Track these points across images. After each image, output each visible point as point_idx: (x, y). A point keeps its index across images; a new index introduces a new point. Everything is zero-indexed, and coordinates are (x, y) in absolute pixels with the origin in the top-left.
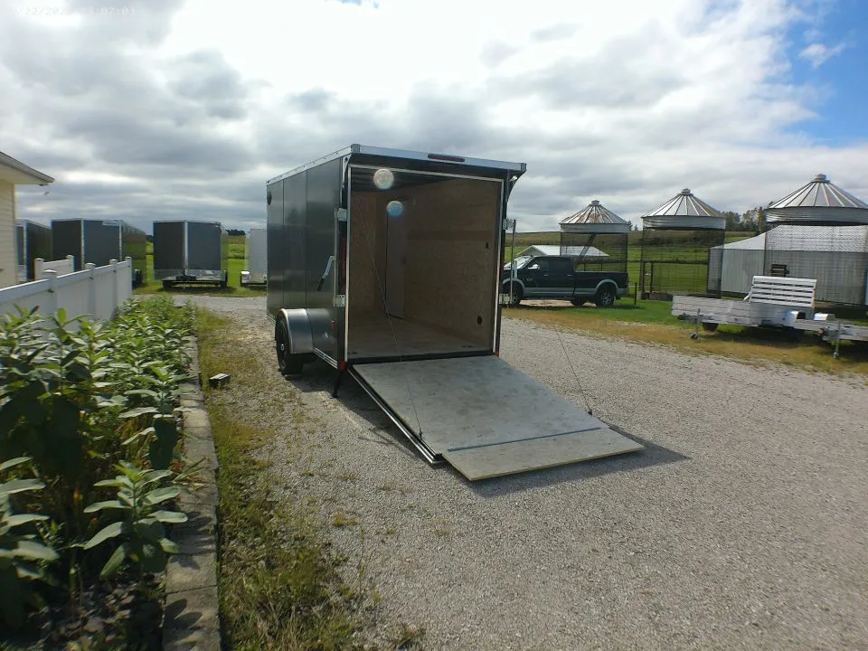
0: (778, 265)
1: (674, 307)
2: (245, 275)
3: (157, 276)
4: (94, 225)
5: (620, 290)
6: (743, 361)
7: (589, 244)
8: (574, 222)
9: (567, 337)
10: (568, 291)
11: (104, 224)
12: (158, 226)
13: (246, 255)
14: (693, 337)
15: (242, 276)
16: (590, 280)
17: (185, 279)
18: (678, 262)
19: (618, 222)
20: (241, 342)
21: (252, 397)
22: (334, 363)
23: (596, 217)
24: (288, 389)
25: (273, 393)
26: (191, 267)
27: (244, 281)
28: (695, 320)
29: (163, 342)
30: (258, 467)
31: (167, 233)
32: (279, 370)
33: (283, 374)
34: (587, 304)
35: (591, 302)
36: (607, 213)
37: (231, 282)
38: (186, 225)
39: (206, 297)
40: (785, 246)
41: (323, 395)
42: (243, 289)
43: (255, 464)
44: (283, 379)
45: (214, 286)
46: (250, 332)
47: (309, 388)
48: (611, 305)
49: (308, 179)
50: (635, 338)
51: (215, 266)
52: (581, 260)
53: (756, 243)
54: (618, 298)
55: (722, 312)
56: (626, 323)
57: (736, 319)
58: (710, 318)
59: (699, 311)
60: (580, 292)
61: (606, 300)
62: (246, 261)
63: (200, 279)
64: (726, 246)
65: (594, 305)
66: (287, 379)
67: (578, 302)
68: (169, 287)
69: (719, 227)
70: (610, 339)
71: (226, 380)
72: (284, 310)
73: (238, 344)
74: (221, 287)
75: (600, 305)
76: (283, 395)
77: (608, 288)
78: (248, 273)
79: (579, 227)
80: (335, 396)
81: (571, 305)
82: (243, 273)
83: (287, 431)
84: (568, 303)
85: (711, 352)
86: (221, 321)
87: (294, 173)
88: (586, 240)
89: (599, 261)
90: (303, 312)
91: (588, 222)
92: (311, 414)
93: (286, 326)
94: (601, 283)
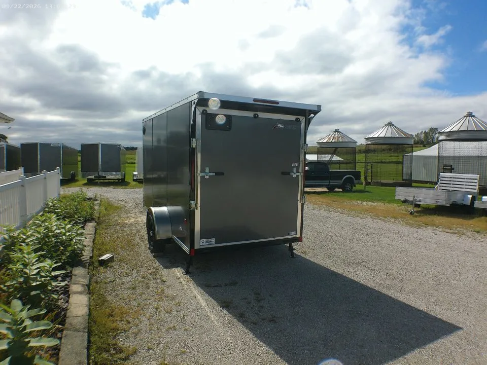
0: (447, 165)
1: (397, 193)
2: (136, 175)
3: (83, 176)
4: (46, 146)
5: (356, 181)
6: (449, 231)
7: (334, 153)
8: (325, 141)
9: (335, 215)
10: (326, 182)
11: (52, 145)
12: (84, 146)
13: (136, 162)
14: (411, 213)
15: (134, 175)
16: (338, 175)
17: (100, 177)
18: (382, 162)
19: (350, 140)
20: (126, 224)
21: (127, 274)
22: (186, 249)
23: (338, 138)
24: (154, 265)
25: (143, 270)
26: (104, 170)
27: (135, 178)
28: (411, 203)
29: (64, 235)
30: (123, 355)
31: (89, 150)
32: (149, 249)
33: (152, 252)
34: (336, 189)
35: (339, 188)
36: (344, 136)
37: (128, 179)
38: (100, 145)
39: (111, 189)
40: (450, 153)
41: (178, 272)
42: (135, 183)
43: (121, 352)
44: (151, 256)
45: (117, 181)
46: (133, 215)
47: (168, 264)
48: (351, 191)
49: (169, 117)
50: (376, 215)
51: (117, 170)
52: (330, 162)
53: (433, 151)
54: (355, 186)
55: (427, 197)
56: (365, 203)
57: (437, 202)
58: (420, 201)
59: (414, 197)
60: (333, 183)
61: (348, 187)
62: (136, 165)
63: (109, 177)
64: (414, 154)
65: (341, 190)
66: (154, 257)
67: (331, 189)
68: (91, 183)
69: (410, 143)
70: (361, 216)
71: (111, 260)
72: (151, 208)
73: (124, 225)
74: (121, 183)
75: (345, 191)
76: (150, 271)
77: (349, 181)
78: (137, 173)
79: (328, 144)
80: (187, 273)
81: (327, 190)
82: (134, 173)
83: (151, 310)
84: (325, 189)
85: (427, 225)
86: (116, 207)
87: (159, 114)
88: (332, 152)
89: (338, 163)
90: (164, 209)
91: (333, 141)
92: (169, 292)
93: (153, 219)
94: (345, 177)
